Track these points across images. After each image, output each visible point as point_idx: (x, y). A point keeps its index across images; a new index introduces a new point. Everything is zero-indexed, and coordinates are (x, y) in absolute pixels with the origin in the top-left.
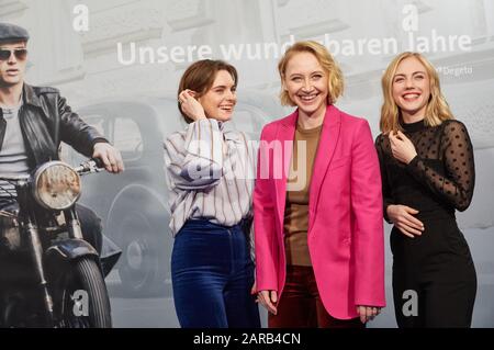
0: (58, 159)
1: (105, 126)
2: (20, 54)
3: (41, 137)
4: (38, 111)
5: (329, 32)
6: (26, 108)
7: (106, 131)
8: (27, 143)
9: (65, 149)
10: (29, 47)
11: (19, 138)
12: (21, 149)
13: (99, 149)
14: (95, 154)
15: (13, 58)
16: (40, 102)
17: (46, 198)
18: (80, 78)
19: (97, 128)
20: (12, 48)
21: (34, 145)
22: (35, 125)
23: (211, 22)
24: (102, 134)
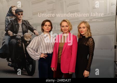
2: (22, 14)
3: (25, 29)
5: (76, 12)
6: (23, 24)
7: (36, 28)
9: (29, 31)
10: (23, 13)
11: (21, 29)
13: (35, 31)
14: (34, 32)
15: (21, 15)
16: (25, 23)
17: (26, 39)
18: (32, 19)
19: (34, 28)
20: (20, 13)
21: (24, 30)
22: (24, 27)
23: (55, 10)
24: (35, 29)
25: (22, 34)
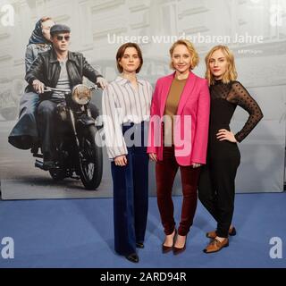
0: (81, 83)
1: (102, 70)
2: (67, 38)
4: (74, 62)
5: (201, 32)
6: (69, 61)
7: (102, 72)
8: (69, 76)
9: (85, 79)
10: (70, 35)
12: (67, 79)
14: (97, 82)
15: (64, 40)
16: (75, 59)
17: (77, 100)
18: (92, 49)
19: (99, 71)
20: (63, 35)
21: (72, 77)
23: (147, 26)
25: (67, 86)
